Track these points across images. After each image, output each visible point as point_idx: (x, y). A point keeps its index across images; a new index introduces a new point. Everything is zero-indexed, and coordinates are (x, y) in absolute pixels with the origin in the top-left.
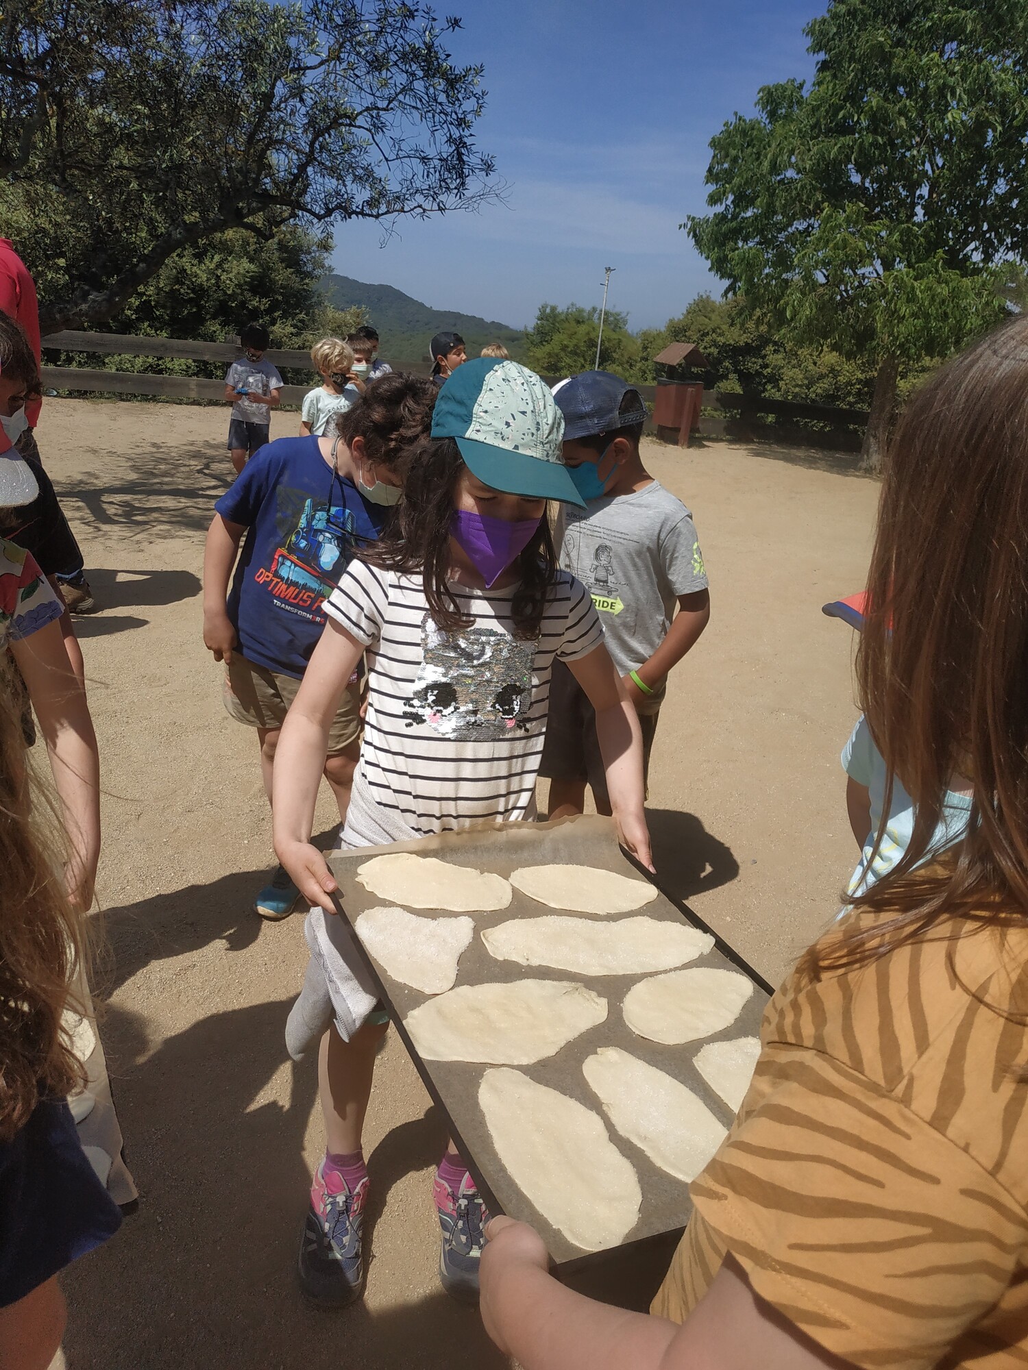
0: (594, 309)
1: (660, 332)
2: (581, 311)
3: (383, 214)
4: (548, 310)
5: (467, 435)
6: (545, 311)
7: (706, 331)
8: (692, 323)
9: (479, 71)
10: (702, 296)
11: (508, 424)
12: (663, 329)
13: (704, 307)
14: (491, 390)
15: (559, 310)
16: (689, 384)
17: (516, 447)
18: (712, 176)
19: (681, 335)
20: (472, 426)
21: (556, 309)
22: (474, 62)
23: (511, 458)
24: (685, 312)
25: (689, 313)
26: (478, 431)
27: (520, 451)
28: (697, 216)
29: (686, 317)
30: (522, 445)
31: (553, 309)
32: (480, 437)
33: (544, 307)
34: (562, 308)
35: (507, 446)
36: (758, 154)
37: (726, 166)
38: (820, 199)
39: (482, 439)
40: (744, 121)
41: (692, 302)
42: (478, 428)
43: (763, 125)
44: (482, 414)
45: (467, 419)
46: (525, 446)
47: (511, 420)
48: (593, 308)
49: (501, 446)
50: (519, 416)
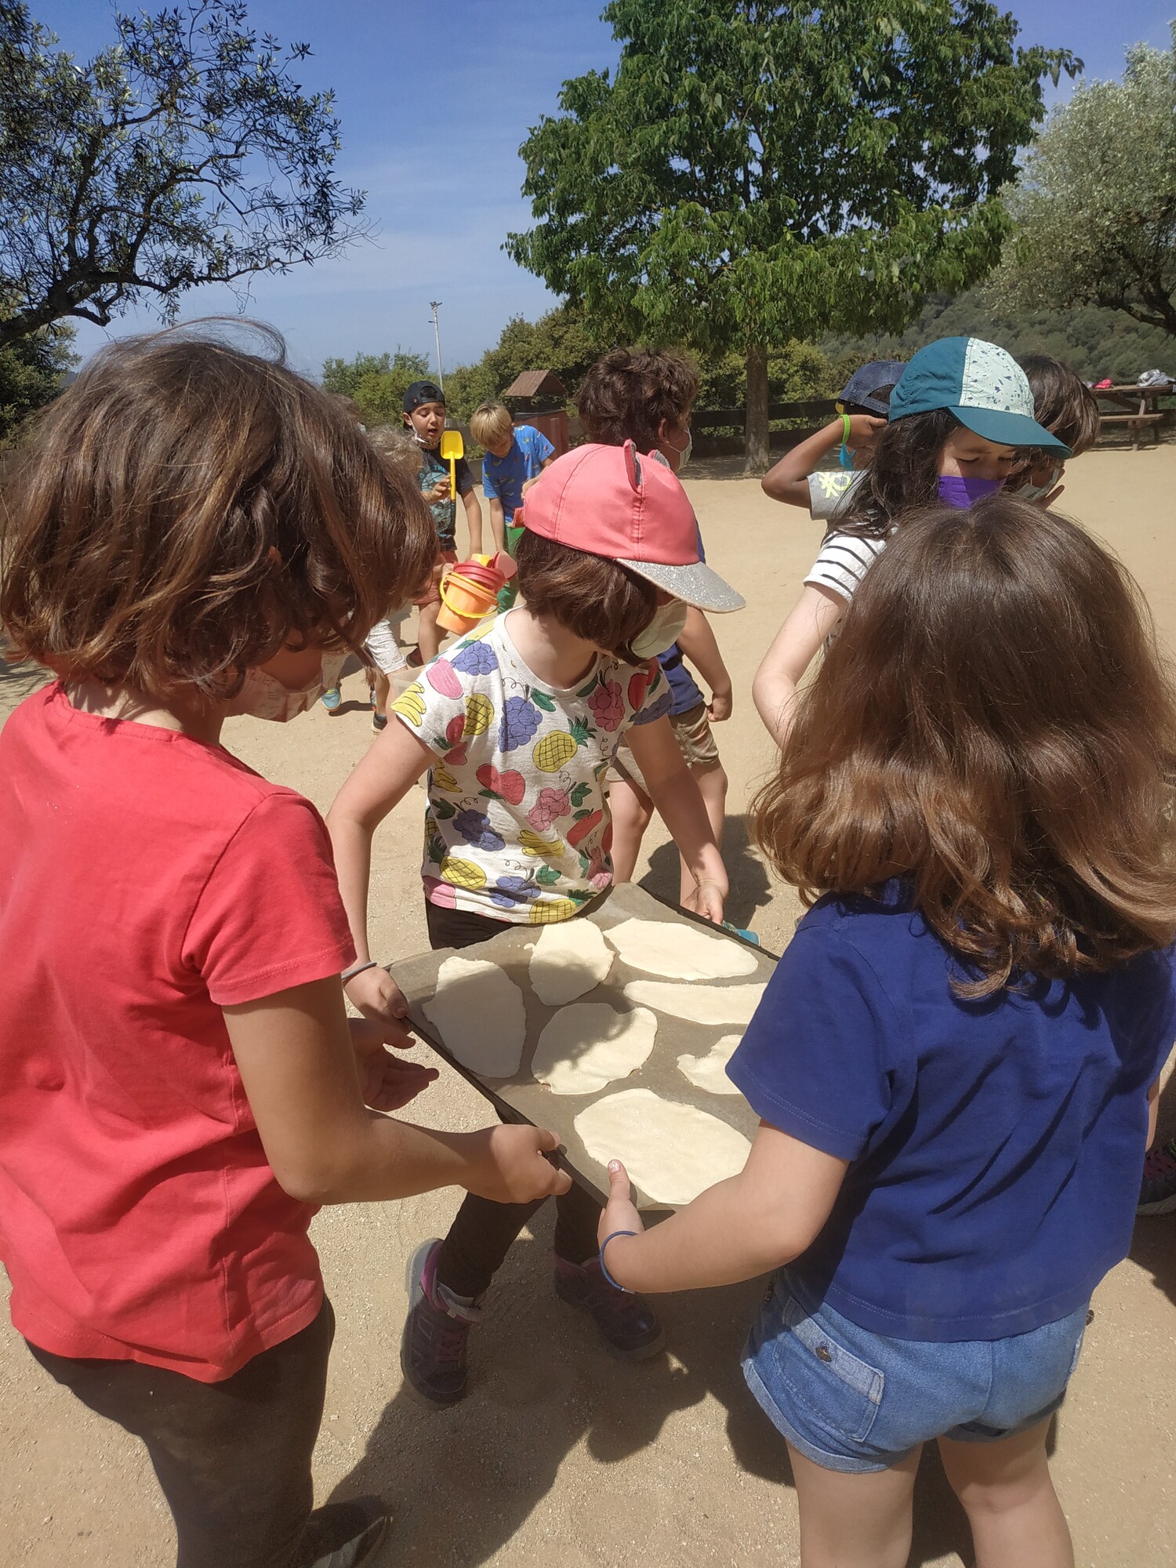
0: (387, 356)
1: (477, 367)
2: (371, 360)
3: (233, 276)
4: (334, 366)
5: (961, 403)
6: (330, 367)
7: (529, 358)
8: (512, 353)
9: (331, 96)
10: (514, 320)
11: (997, 389)
12: (479, 363)
13: (521, 332)
14: (974, 362)
15: (347, 363)
16: (551, 414)
17: (1007, 408)
18: (531, 186)
19: (503, 367)
20: (963, 395)
21: (343, 362)
22: (323, 89)
23: (1004, 417)
24: (500, 341)
25: (504, 341)
26: (971, 398)
27: (1011, 411)
28: (519, 233)
29: (502, 346)
30: (1012, 406)
31: (340, 363)
32: (973, 403)
33: (328, 363)
34: (349, 360)
35: (1000, 408)
36: (578, 153)
37: (542, 172)
38: (653, 192)
39: (976, 405)
40: (554, 122)
41: (505, 328)
42: (970, 396)
43: (574, 122)
44: (973, 383)
45: (957, 389)
46: (1016, 406)
47: (1000, 386)
48: (385, 355)
49: (994, 408)
50: (1005, 381)
